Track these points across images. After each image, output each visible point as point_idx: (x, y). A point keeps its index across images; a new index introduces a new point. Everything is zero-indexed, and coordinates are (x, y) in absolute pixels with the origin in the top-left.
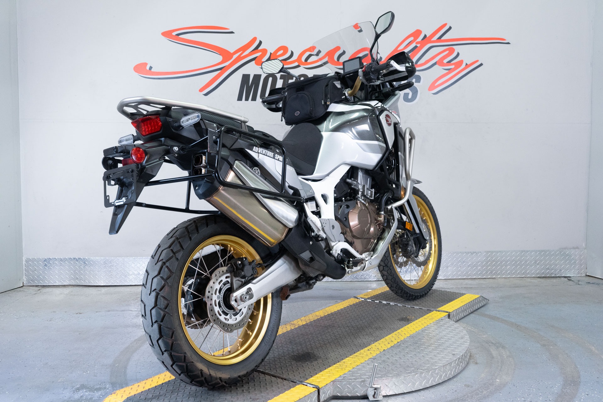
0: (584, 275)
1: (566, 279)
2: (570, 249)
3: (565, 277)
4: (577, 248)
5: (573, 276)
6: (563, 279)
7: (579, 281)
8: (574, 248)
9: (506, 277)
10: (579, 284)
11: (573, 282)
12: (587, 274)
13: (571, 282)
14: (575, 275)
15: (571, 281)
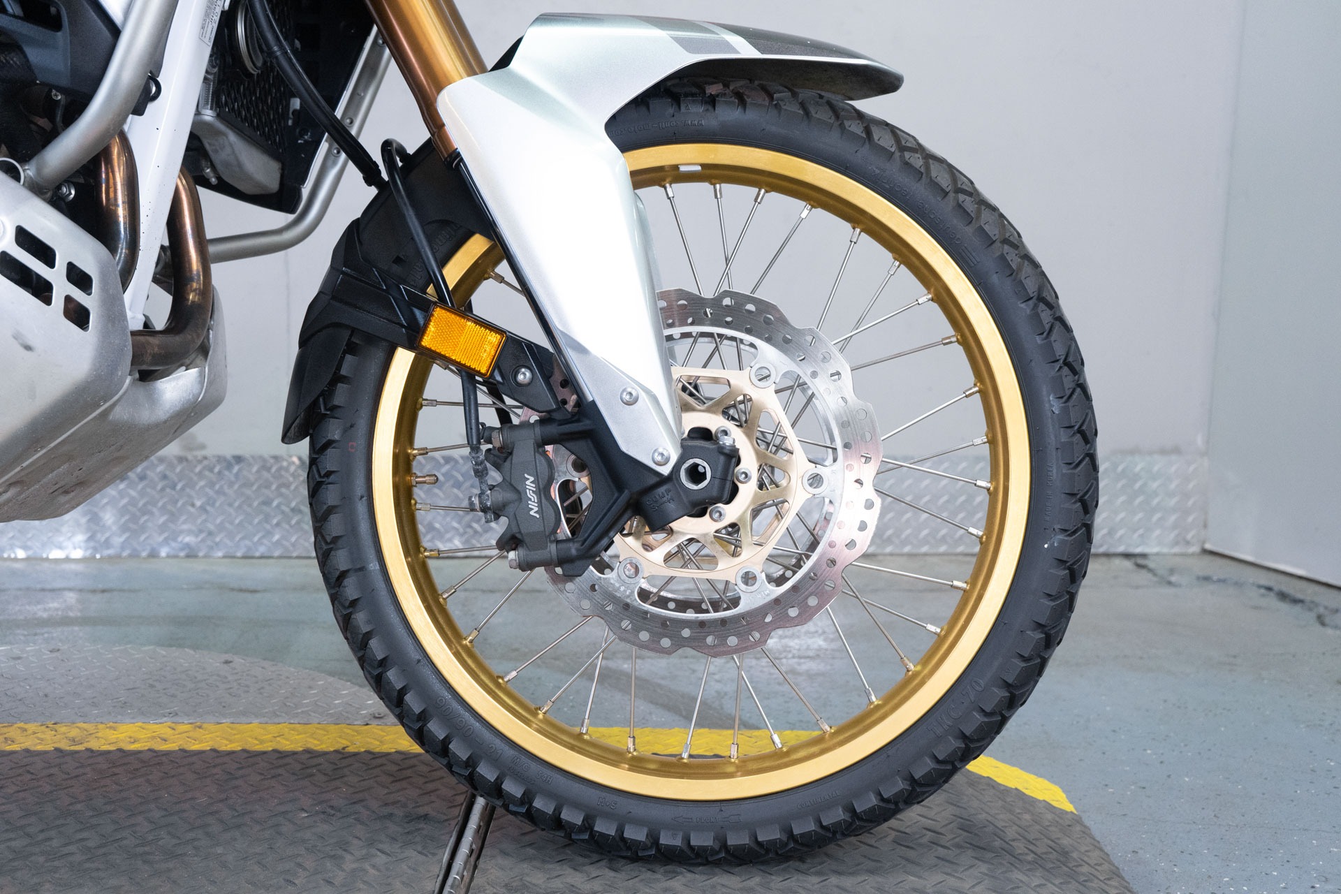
0: (1195, 549)
1: (1128, 564)
2: (1151, 453)
3: (1127, 556)
4: (1176, 450)
5: (1157, 554)
6: (1118, 562)
7: (1172, 571)
8: (1163, 452)
9: (915, 551)
10: (1170, 583)
11: (1150, 575)
12: (1208, 546)
13: (1143, 577)
14: (1165, 550)
15: (1144, 572)
